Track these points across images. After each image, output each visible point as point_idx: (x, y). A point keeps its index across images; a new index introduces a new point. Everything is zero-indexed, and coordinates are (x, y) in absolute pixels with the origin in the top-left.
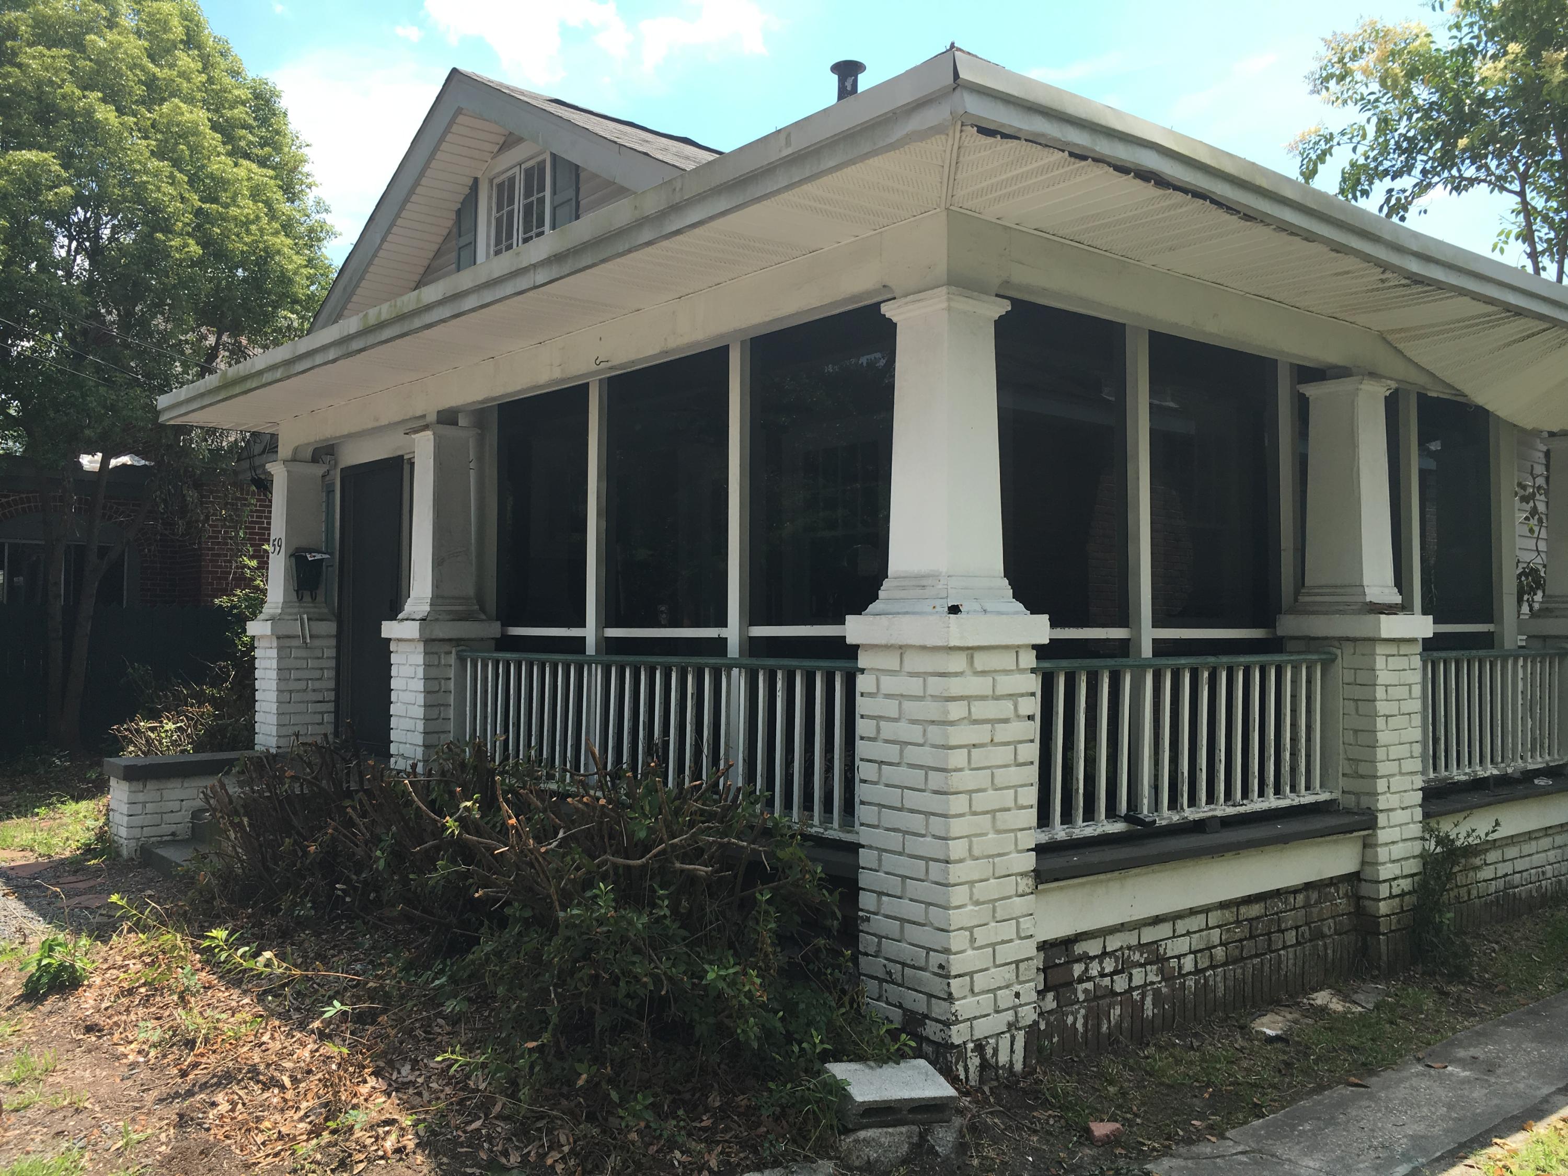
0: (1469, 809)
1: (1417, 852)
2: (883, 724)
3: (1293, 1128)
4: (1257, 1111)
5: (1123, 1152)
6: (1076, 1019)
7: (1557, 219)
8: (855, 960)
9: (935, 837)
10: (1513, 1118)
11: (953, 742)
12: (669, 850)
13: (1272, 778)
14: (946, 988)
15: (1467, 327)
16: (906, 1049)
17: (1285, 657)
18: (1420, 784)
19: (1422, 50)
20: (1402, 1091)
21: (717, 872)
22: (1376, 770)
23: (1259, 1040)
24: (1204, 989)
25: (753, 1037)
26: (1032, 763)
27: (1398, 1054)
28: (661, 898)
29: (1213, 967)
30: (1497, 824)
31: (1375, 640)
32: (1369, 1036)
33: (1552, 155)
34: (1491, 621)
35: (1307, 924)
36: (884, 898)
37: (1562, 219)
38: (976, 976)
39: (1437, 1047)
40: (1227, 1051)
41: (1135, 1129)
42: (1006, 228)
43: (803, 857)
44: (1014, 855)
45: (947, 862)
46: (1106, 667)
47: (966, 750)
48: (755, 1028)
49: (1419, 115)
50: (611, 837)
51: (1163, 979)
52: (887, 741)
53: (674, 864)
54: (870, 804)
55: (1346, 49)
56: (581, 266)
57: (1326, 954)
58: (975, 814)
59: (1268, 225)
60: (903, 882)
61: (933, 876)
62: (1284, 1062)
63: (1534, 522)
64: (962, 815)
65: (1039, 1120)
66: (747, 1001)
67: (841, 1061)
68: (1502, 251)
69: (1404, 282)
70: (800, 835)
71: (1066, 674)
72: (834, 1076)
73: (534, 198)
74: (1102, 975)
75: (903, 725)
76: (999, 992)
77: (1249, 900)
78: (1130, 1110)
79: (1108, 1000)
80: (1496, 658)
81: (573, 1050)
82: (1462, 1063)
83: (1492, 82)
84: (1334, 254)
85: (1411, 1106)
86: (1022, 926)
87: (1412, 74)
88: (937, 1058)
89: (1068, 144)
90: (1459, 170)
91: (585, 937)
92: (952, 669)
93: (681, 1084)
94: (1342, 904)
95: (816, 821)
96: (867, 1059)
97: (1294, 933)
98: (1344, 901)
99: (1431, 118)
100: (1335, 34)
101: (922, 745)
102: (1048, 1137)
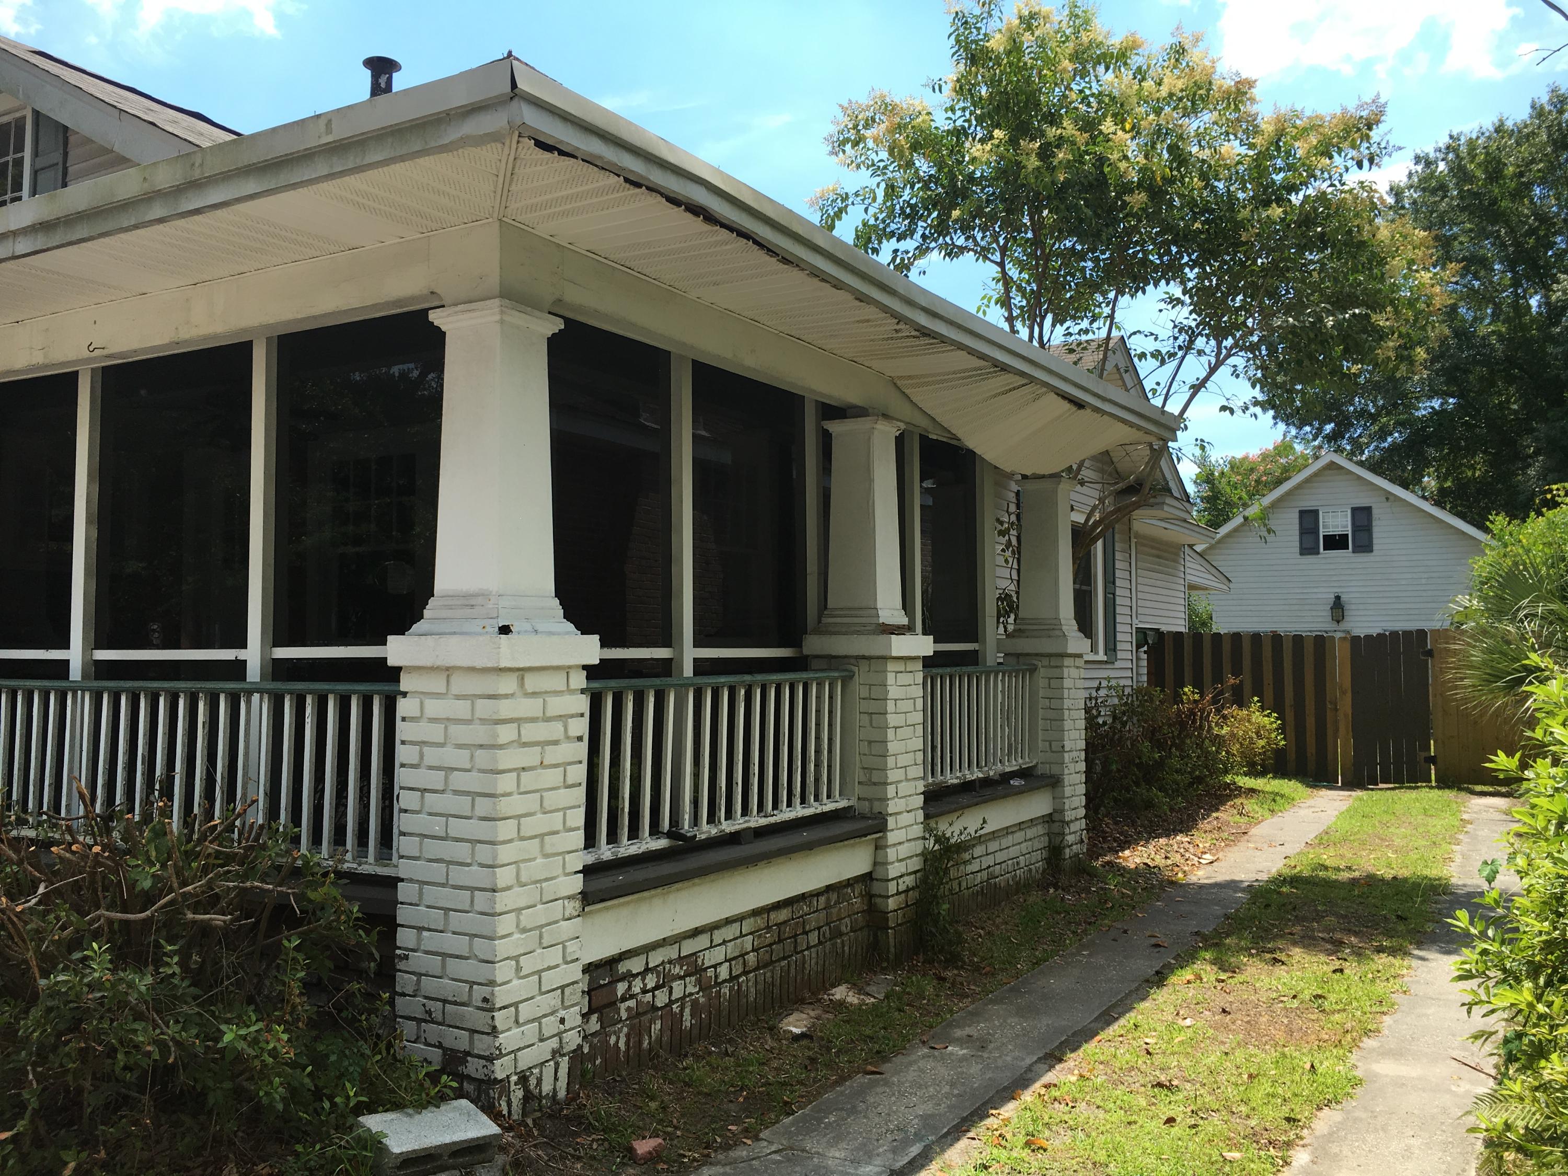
0: (962, 808)
1: (919, 851)
2: (426, 749)
3: (820, 1121)
4: (787, 1109)
5: (665, 1166)
6: (618, 1038)
8: (392, 1002)
9: (482, 865)
10: (1005, 1089)
11: (502, 766)
12: (180, 899)
13: (799, 789)
14: (490, 1022)
15: (964, 378)
16: (448, 1091)
17: (810, 675)
18: (922, 789)
19: (924, 127)
20: (912, 1074)
21: (236, 920)
22: (887, 777)
23: (787, 1039)
24: (738, 994)
25: (278, 1098)
26: (580, 784)
27: (907, 1040)
28: (170, 955)
29: (745, 973)
30: (984, 822)
31: (885, 658)
32: (881, 1025)
33: (1026, 233)
34: (975, 641)
35: (828, 924)
36: (425, 933)
37: (1032, 290)
38: (521, 1006)
39: (938, 1029)
40: (759, 1053)
41: (675, 1142)
42: (558, 245)
43: (338, 897)
44: (562, 879)
45: (494, 891)
46: (651, 687)
47: (514, 774)
48: (280, 1089)
49: (920, 185)
50: (105, 889)
51: (701, 989)
52: (431, 768)
53: (184, 914)
54: (411, 834)
55: (860, 117)
56: (74, 238)
57: (844, 950)
58: (522, 839)
59: (803, 269)
60: (446, 915)
61: (478, 907)
62: (810, 1058)
63: (1008, 553)
64: (510, 841)
65: (583, 1145)
66: (271, 1060)
67: (376, 1112)
68: (985, 313)
69: (914, 333)
70: (334, 872)
71: (614, 694)
72: (369, 1130)
73: (9, 158)
74: (644, 991)
75: (449, 749)
76: (544, 1020)
77: (778, 906)
78: (670, 1124)
79: (649, 1016)
80: (981, 673)
81: (55, 1136)
82: (960, 1042)
83: (981, 163)
84: (857, 303)
85: (920, 1087)
86: (569, 950)
87: (915, 147)
88: (479, 1097)
89: (624, 169)
90: (952, 239)
91: (73, 1005)
92: (502, 691)
93: (191, 1159)
94: (857, 903)
95: (349, 856)
96: (405, 1107)
97: (816, 933)
98: (859, 900)
99: (930, 189)
100: (851, 102)
101: (469, 771)
102: (592, 1163)
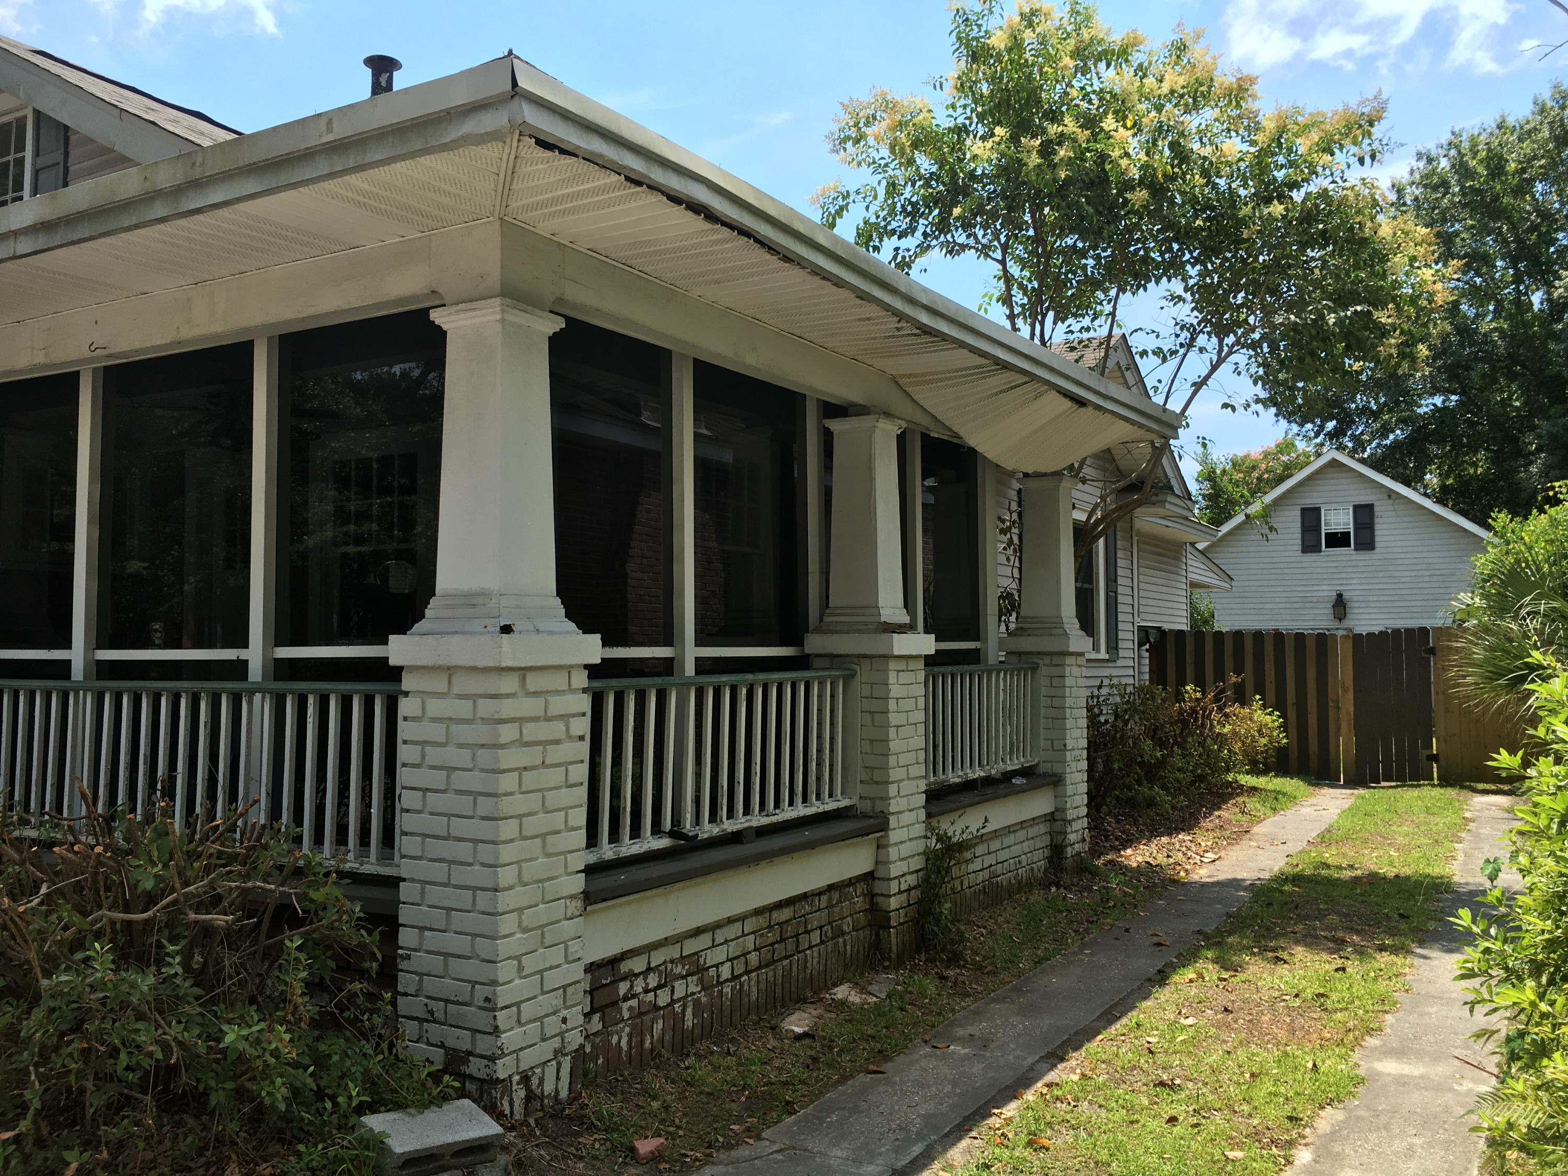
0: (963, 807)
1: (921, 850)
2: (428, 749)
3: (822, 1120)
4: (789, 1108)
5: (667, 1166)
6: (620, 1038)
7: (1030, 286)
8: (394, 1002)
9: (484, 865)
10: (1007, 1087)
11: (504, 766)
12: (182, 899)
13: (800, 788)
14: (492, 1021)
15: (965, 376)
16: (450, 1091)
17: (812, 674)
18: (924, 788)
19: (926, 124)
20: (913, 1073)
21: (239, 920)
22: (889, 776)
23: (789, 1039)
24: (740, 993)
25: (280, 1098)
26: (582, 784)
27: (909, 1039)
28: (173, 955)
29: (747, 972)
30: (986, 820)
31: (888, 657)
32: (883, 1024)
33: (1027, 231)
34: (977, 639)
35: (830, 923)
36: (427, 933)
37: (1033, 288)
38: (523, 1006)
39: (940, 1028)
40: (761, 1052)
41: (677, 1142)
42: (560, 244)
43: (340, 897)
44: (564, 878)
45: (496, 890)
46: (653, 686)
47: (516, 774)
48: (283, 1089)
49: (921, 183)
50: (108, 889)
51: (703, 989)
52: (432, 767)
53: (186, 914)
54: (412, 834)
55: (861, 115)
57: (846, 950)
58: (525, 838)
59: (804, 268)
60: (448, 914)
61: (480, 906)
62: (812, 1057)
63: (1010, 552)
64: (511, 841)
65: (585, 1145)
66: (273, 1060)
67: (378, 1112)
68: (986, 311)
69: (915, 331)
70: (336, 872)
71: (615, 693)
72: (371, 1130)
73: (10, 158)
74: (646, 991)
75: (450, 749)
76: (546, 1020)
77: (780, 905)
78: (673, 1123)
79: (651, 1016)
80: (983, 672)
81: (58, 1136)
82: (962, 1041)
83: (983, 160)
84: (858, 301)
85: (922, 1087)
86: (571, 950)
87: (916, 145)
88: (481, 1096)
89: (625, 167)
90: (953, 237)
91: (75, 1006)
92: (503, 690)
94: (860, 902)
95: (351, 856)
96: (407, 1107)
97: (818, 932)
98: (861, 899)
99: (931, 187)
100: (851, 100)
101: (471, 770)
102: (595, 1162)
